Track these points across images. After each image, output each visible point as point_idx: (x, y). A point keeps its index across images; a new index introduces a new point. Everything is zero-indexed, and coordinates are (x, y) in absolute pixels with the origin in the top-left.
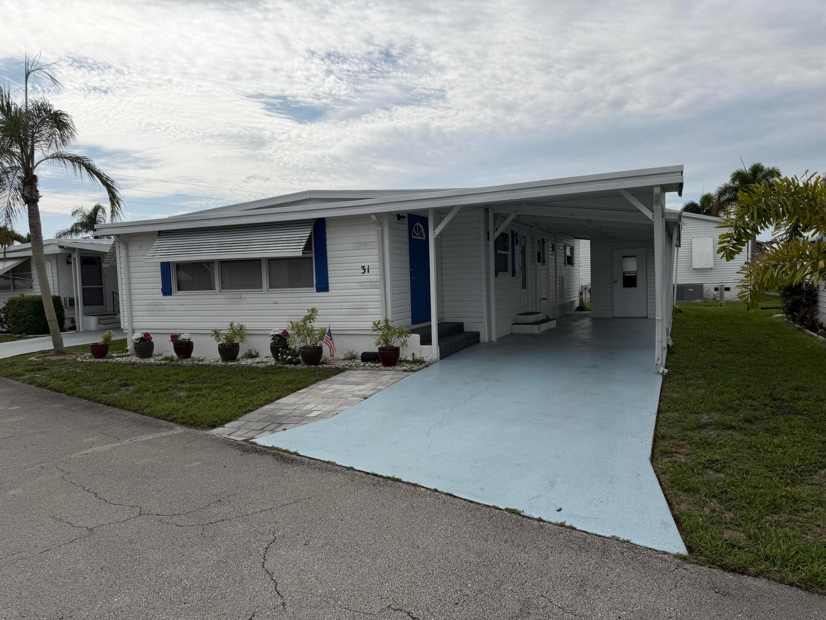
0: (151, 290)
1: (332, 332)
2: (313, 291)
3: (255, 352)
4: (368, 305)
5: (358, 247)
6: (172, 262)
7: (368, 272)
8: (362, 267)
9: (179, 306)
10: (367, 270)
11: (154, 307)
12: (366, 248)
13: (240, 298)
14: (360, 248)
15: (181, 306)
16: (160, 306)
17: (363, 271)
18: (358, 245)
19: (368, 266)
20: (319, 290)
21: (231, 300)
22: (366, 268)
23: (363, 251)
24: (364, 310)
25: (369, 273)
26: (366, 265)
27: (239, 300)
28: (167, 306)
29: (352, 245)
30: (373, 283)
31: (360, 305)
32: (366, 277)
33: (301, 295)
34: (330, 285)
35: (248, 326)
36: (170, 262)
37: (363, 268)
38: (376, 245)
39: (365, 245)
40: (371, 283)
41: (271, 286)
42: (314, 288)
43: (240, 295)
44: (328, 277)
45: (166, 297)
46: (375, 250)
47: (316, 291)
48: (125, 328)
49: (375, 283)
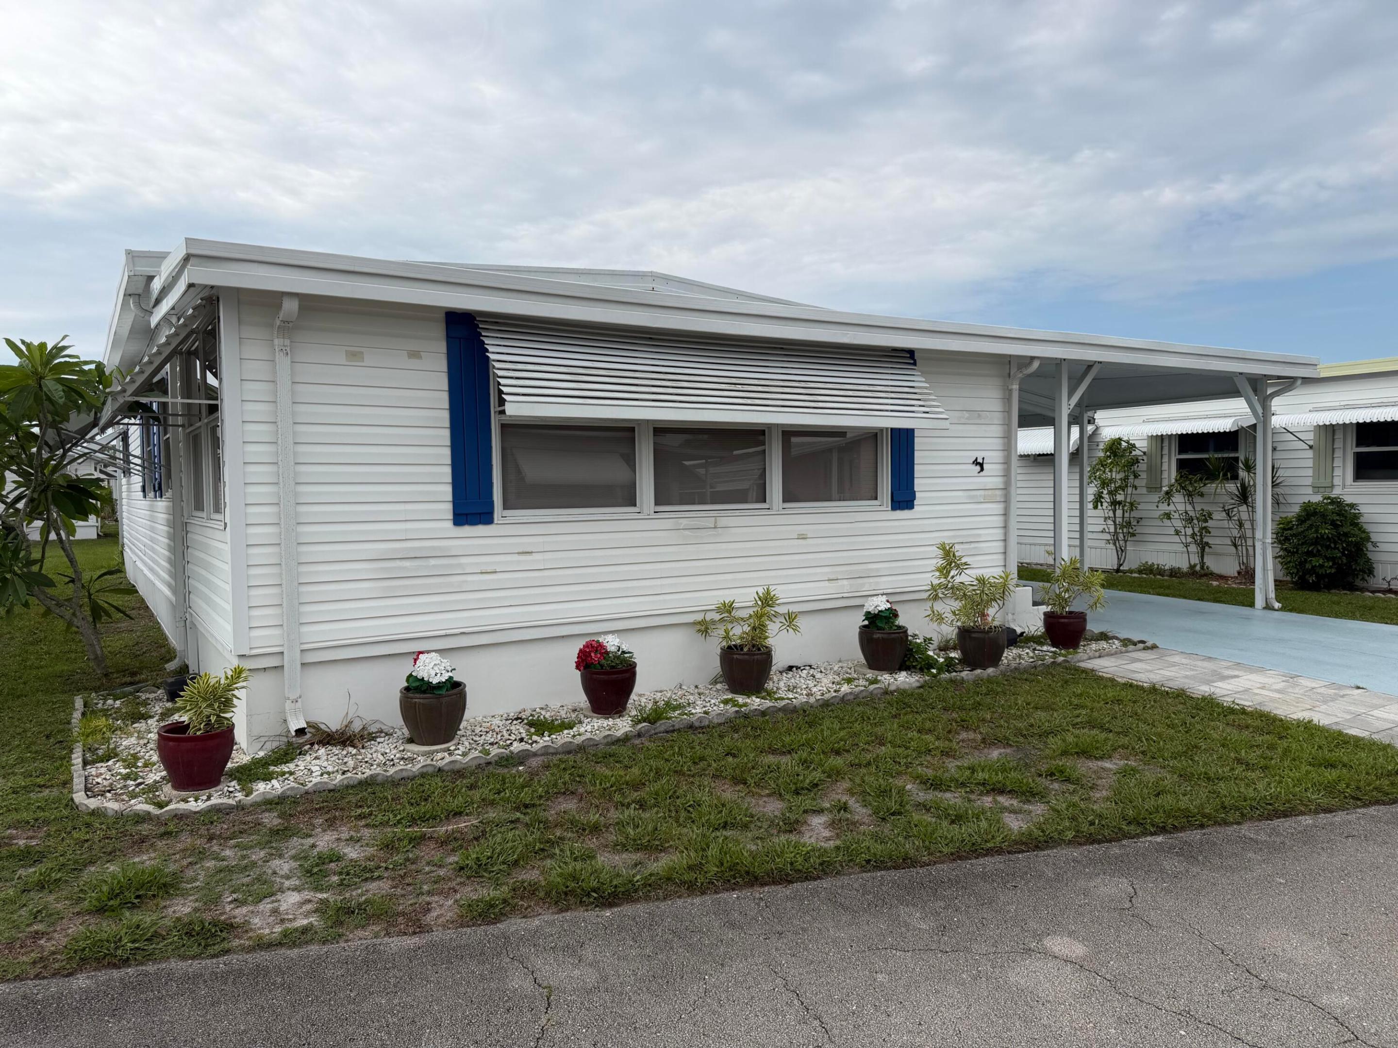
0: (401, 507)
4: (979, 535)
5: (967, 419)
7: (983, 470)
8: (973, 460)
9: (516, 557)
10: (980, 467)
11: (407, 564)
12: (982, 421)
13: (715, 528)
14: (971, 422)
15: (523, 557)
16: (433, 562)
18: (966, 415)
19: (983, 459)
20: (896, 506)
21: (687, 532)
22: (980, 462)
23: (975, 427)
24: (973, 545)
25: (984, 473)
26: (980, 456)
27: (713, 530)
28: (464, 560)
29: (958, 414)
30: (990, 492)
31: (969, 536)
32: (982, 479)
33: (857, 517)
34: (917, 494)
37: (976, 462)
38: (998, 418)
39: (979, 416)
40: (987, 492)
41: (789, 497)
42: (883, 502)
43: (716, 520)
44: (913, 478)
45: (467, 530)
46: (994, 428)
47: (890, 509)
48: (255, 652)
49: (993, 491)
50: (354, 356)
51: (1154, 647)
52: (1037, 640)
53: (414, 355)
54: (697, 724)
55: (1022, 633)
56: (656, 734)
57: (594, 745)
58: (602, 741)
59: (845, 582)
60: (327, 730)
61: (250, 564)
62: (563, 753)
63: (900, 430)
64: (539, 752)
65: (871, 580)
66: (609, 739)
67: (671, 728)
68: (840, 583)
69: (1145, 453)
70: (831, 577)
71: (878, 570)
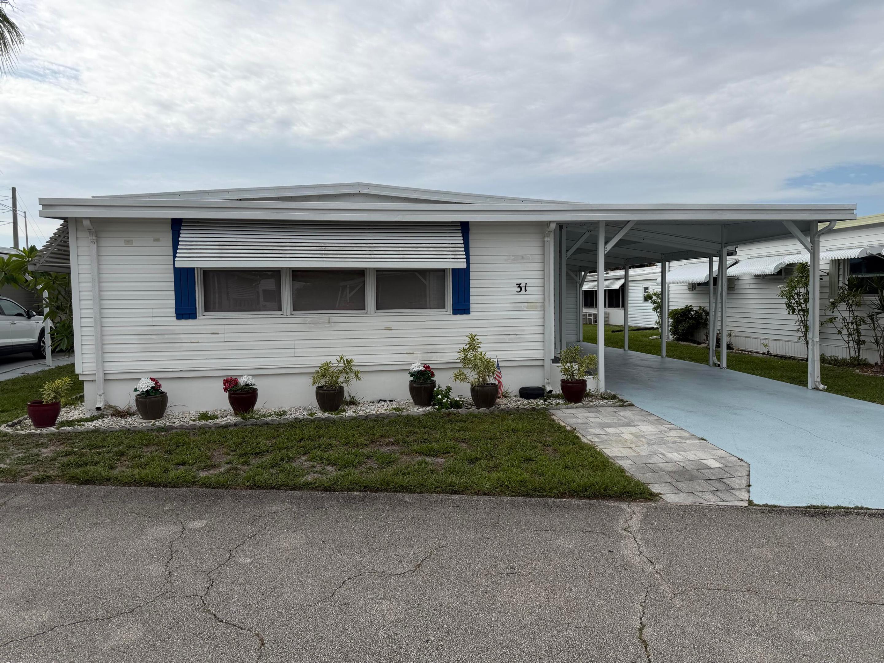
0: (151, 310)
1: (500, 364)
2: (446, 313)
3: (350, 396)
4: (524, 330)
5: (512, 260)
6: (197, 268)
7: (526, 290)
8: (517, 284)
9: (210, 335)
10: (523, 289)
11: (154, 337)
12: (523, 261)
13: (329, 323)
14: (516, 262)
15: (214, 336)
16: (166, 336)
17: (519, 289)
18: (512, 257)
19: (526, 284)
20: (456, 311)
21: (311, 325)
22: (523, 285)
23: (519, 265)
24: (518, 336)
25: (526, 293)
26: (523, 282)
27: (328, 325)
28: (182, 336)
29: (506, 257)
30: (532, 304)
31: (513, 330)
32: (522, 297)
33: (428, 318)
34: (471, 306)
35: (359, 360)
36: (194, 268)
37: (519, 285)
38: (538, 258)
39: (523, 258)
40: (529, 304)
41: (380, 306)
42: (448, 310)
43: (329, 319)
44: (469, 296)
45: (183, 322)
46: (535, 265)
47: (451, 313)
48: (85, 373)
49: (535, 304)
50: (128, 242)
51: (631, 405)
52: (557, 396)
53: (157, 240)
54: (271, 423)
55: (551, 392)
56: (245, 425)
57: (208, 427)
58: (213, 426)
59: (419, 355)
60: (120, 410)
61: (82, 334)
62: (191, 429)
63: (458, 269)
64: (178, 427)
65: (438, 354)
66: (217, 425)
67: (255, 423)
68: (415, 355)
69: (828, 274)
70: (409, 352)
71: (443, 349)
